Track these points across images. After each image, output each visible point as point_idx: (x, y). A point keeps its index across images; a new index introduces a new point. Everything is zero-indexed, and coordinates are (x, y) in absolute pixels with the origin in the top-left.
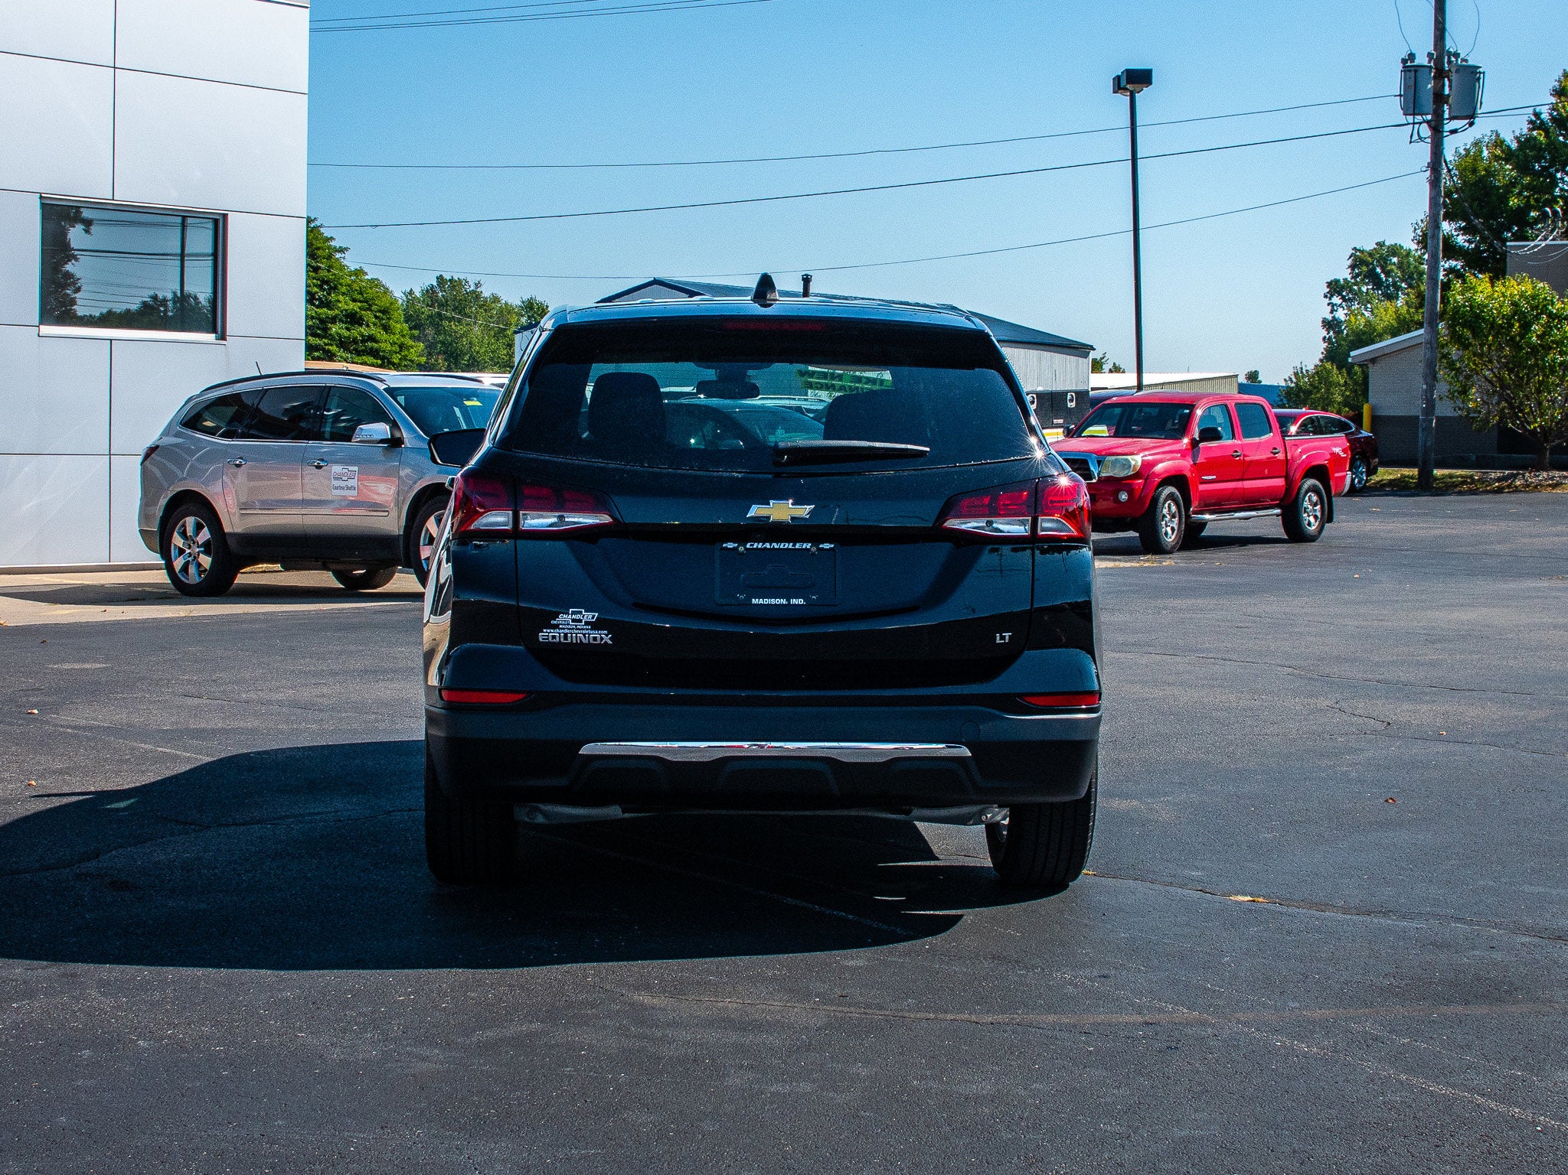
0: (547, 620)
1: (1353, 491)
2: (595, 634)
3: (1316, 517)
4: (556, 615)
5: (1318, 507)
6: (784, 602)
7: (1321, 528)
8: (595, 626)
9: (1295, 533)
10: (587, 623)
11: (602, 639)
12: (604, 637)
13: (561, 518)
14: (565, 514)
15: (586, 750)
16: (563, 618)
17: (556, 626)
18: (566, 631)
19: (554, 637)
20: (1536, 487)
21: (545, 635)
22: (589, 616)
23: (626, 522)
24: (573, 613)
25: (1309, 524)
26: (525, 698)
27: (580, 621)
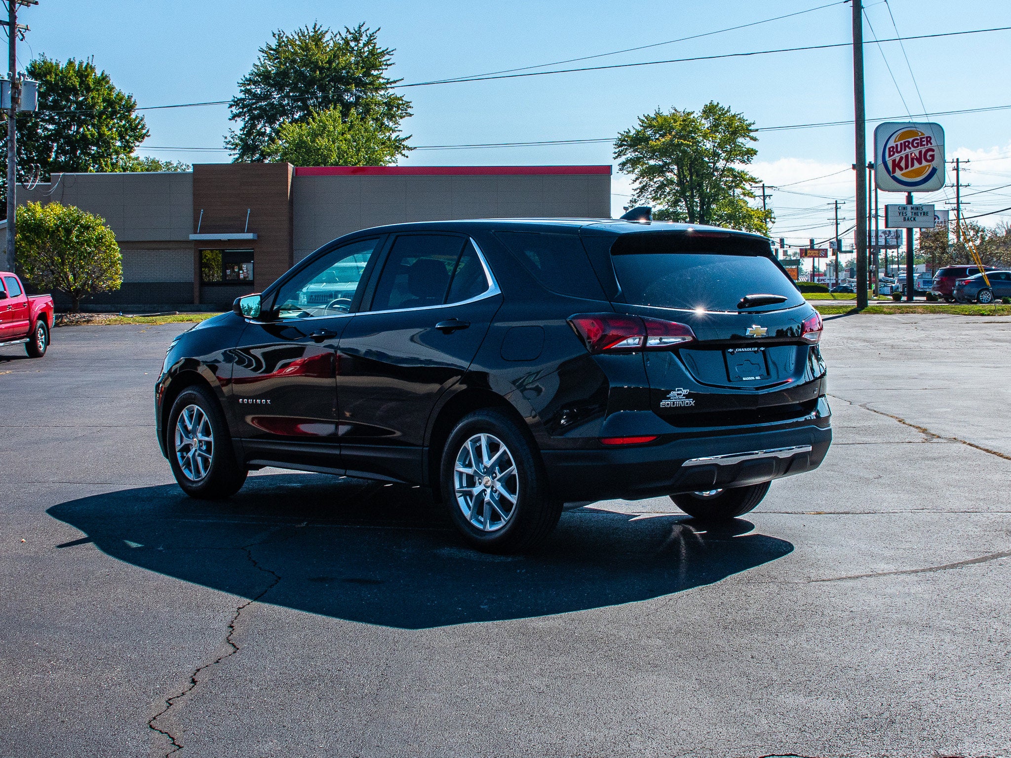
0: (665, 395)
1: (57, 325)
2: (687, 401)
3: (42, 342)
4: (669, 392)
5: (43, 336)
6: (753, 378)
7: (45, 349)
8: (687, 396)
9: (33, 352)
10: (684, 395)
11: (690, 403)
12: (691, 402)
13: (661, 339)
14: (662, 337)
15: (687, 463)
16: (672, 393)
17: (669, 398)
18: (673, 400)
19: (668, 404)
20: (77, 322)
21: (664, 403)
22: (685, 392)
23: (700, 340)
24: (678, 390)
25: (40, 347)
26: (656, 439)
27: (681, 394)
